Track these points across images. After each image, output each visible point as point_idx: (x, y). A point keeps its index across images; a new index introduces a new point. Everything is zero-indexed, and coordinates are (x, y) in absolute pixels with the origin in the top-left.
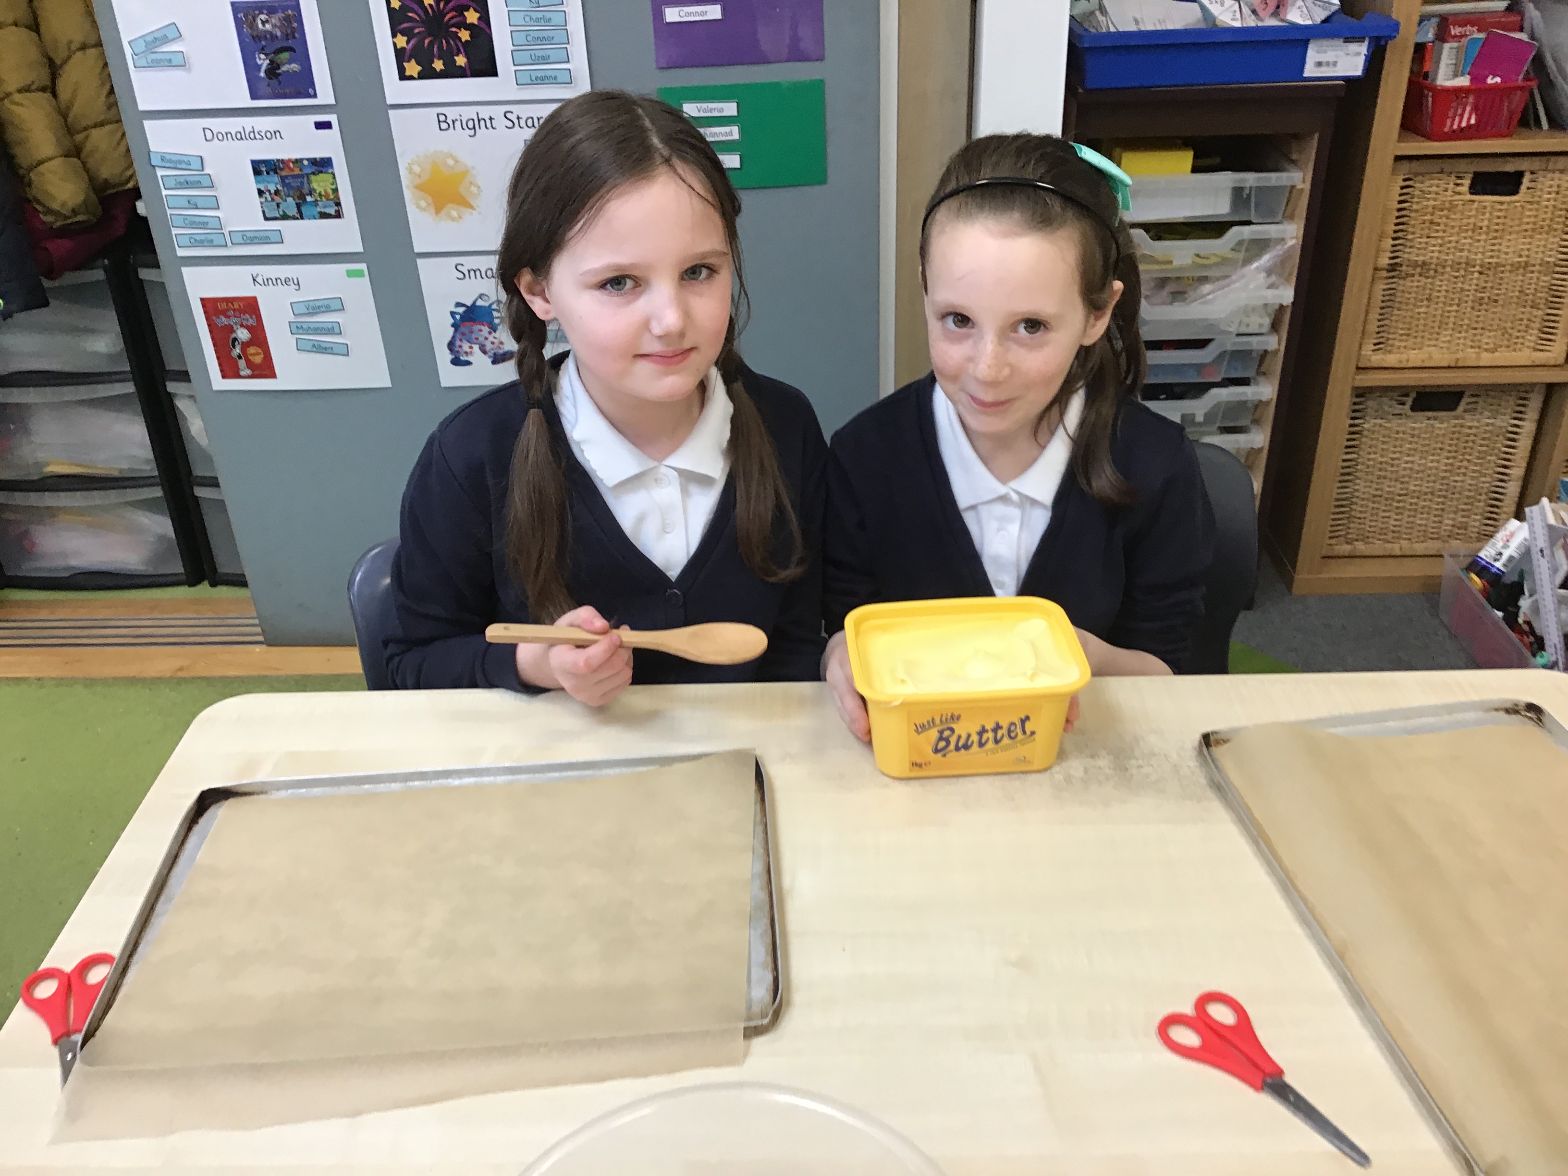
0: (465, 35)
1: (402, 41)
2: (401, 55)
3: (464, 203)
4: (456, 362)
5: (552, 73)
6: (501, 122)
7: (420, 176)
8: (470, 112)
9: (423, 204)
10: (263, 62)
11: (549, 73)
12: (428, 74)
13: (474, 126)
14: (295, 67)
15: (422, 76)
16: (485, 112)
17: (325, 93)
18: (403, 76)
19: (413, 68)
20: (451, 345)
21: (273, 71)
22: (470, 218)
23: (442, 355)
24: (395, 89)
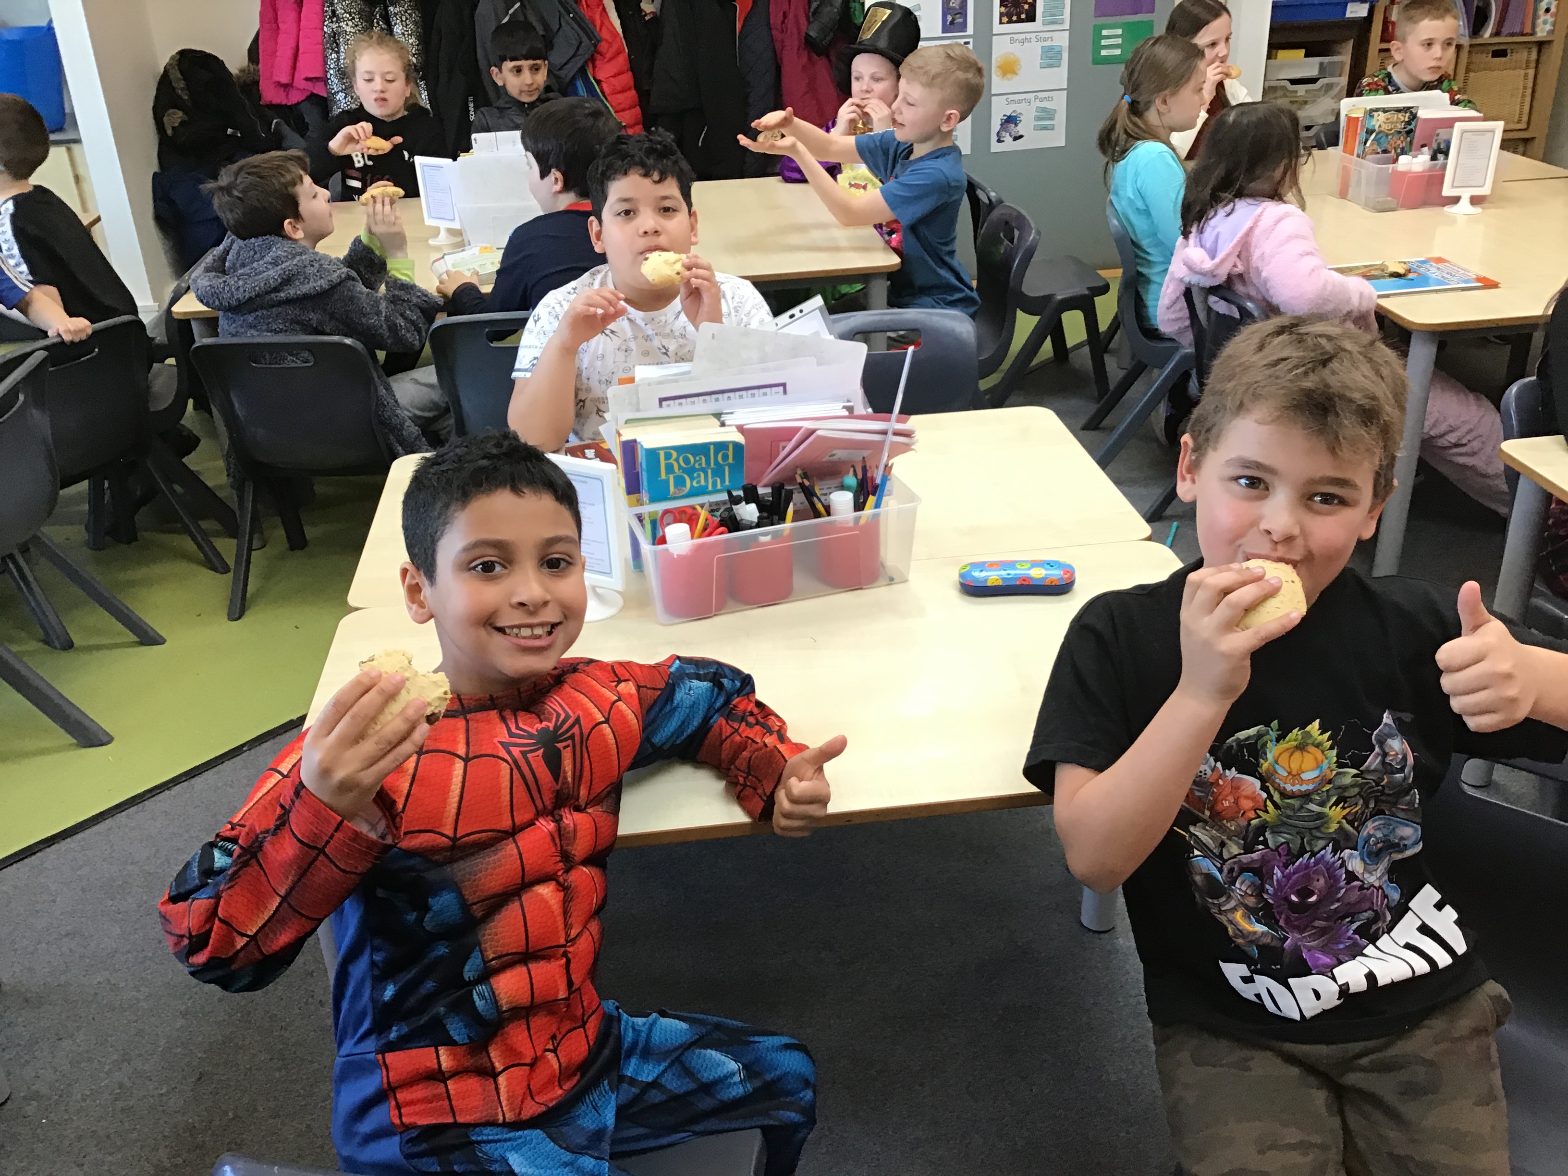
0: (1026, 7)
1: (1003, 9)
2: (1002, 15)
3: (1015, 73)
4: (999, 141)
5: (1057, 20)
6: (1034, 40)
7: (999, 61)
8: (1023, 36)
9: (999, 73)
10: (949, 18)
11: (1055, 20)
12: (1010, 21)
13: (1023, 42)
14: (961, 20)
15: (1008, 22)
16: (1028, 36)
17: (970, 30)
18: (1001, 23)
19: (1005, 19)
20: (998, 134)
21: (952, 23)
22: (1016, 79)
23: (994, 138)
24: (997, 28)
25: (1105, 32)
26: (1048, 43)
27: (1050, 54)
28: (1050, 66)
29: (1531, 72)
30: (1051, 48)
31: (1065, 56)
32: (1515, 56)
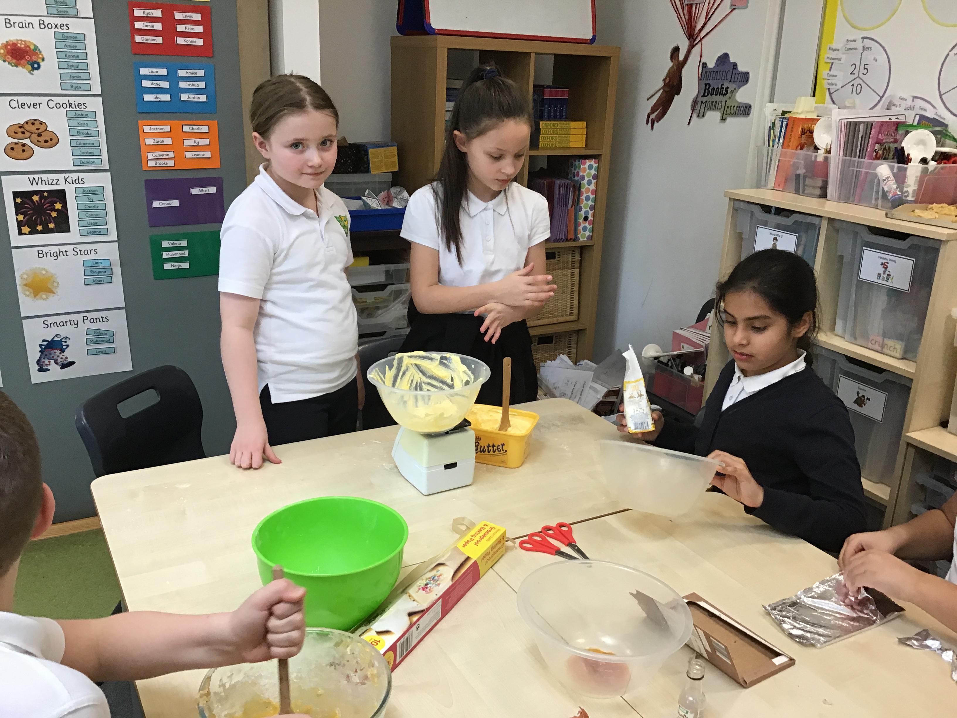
0: (54, 214)
1: (21, 217)
2: (20, 224)
3: (51, 291)
4: (41, 370)
5: (98, 230)
6: (71, 253)
7: (27, 279)
8: (55, 249)
9: (27, 293)
11: (97, 230)
12: (34, 232)
13: (56, 256)
15: (30, 233)
16: (63, 248)
18: (20, 233)
19: (26, 229)
20: (38, 362)
22: (53, 298)
23: (33, 367)
24: (15, 239)
25: (165, 244)
26: (92, 257)
27: (95, 269)
28: (97, 282)
29: (577, 271)
30: (96, 263)
31: (117, 270)
32: (563, 258)
